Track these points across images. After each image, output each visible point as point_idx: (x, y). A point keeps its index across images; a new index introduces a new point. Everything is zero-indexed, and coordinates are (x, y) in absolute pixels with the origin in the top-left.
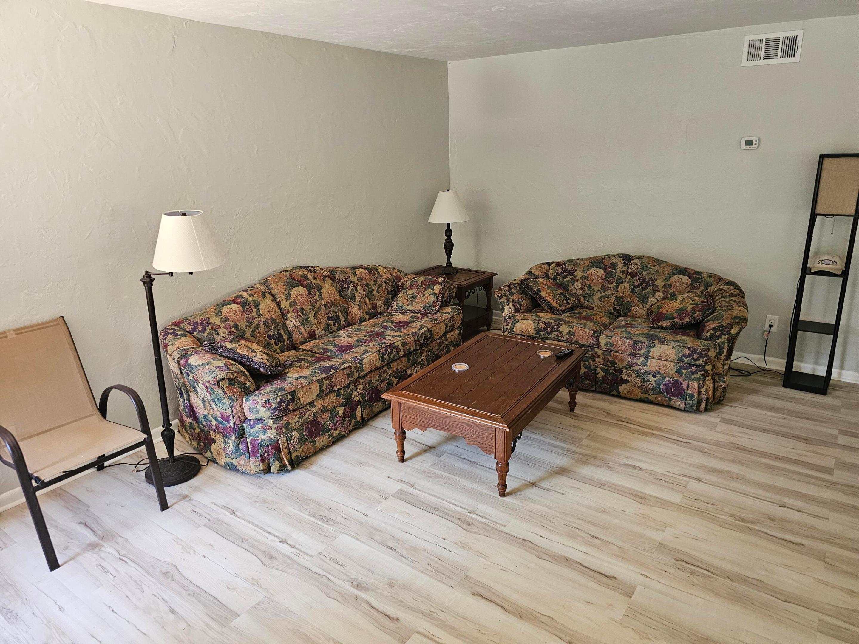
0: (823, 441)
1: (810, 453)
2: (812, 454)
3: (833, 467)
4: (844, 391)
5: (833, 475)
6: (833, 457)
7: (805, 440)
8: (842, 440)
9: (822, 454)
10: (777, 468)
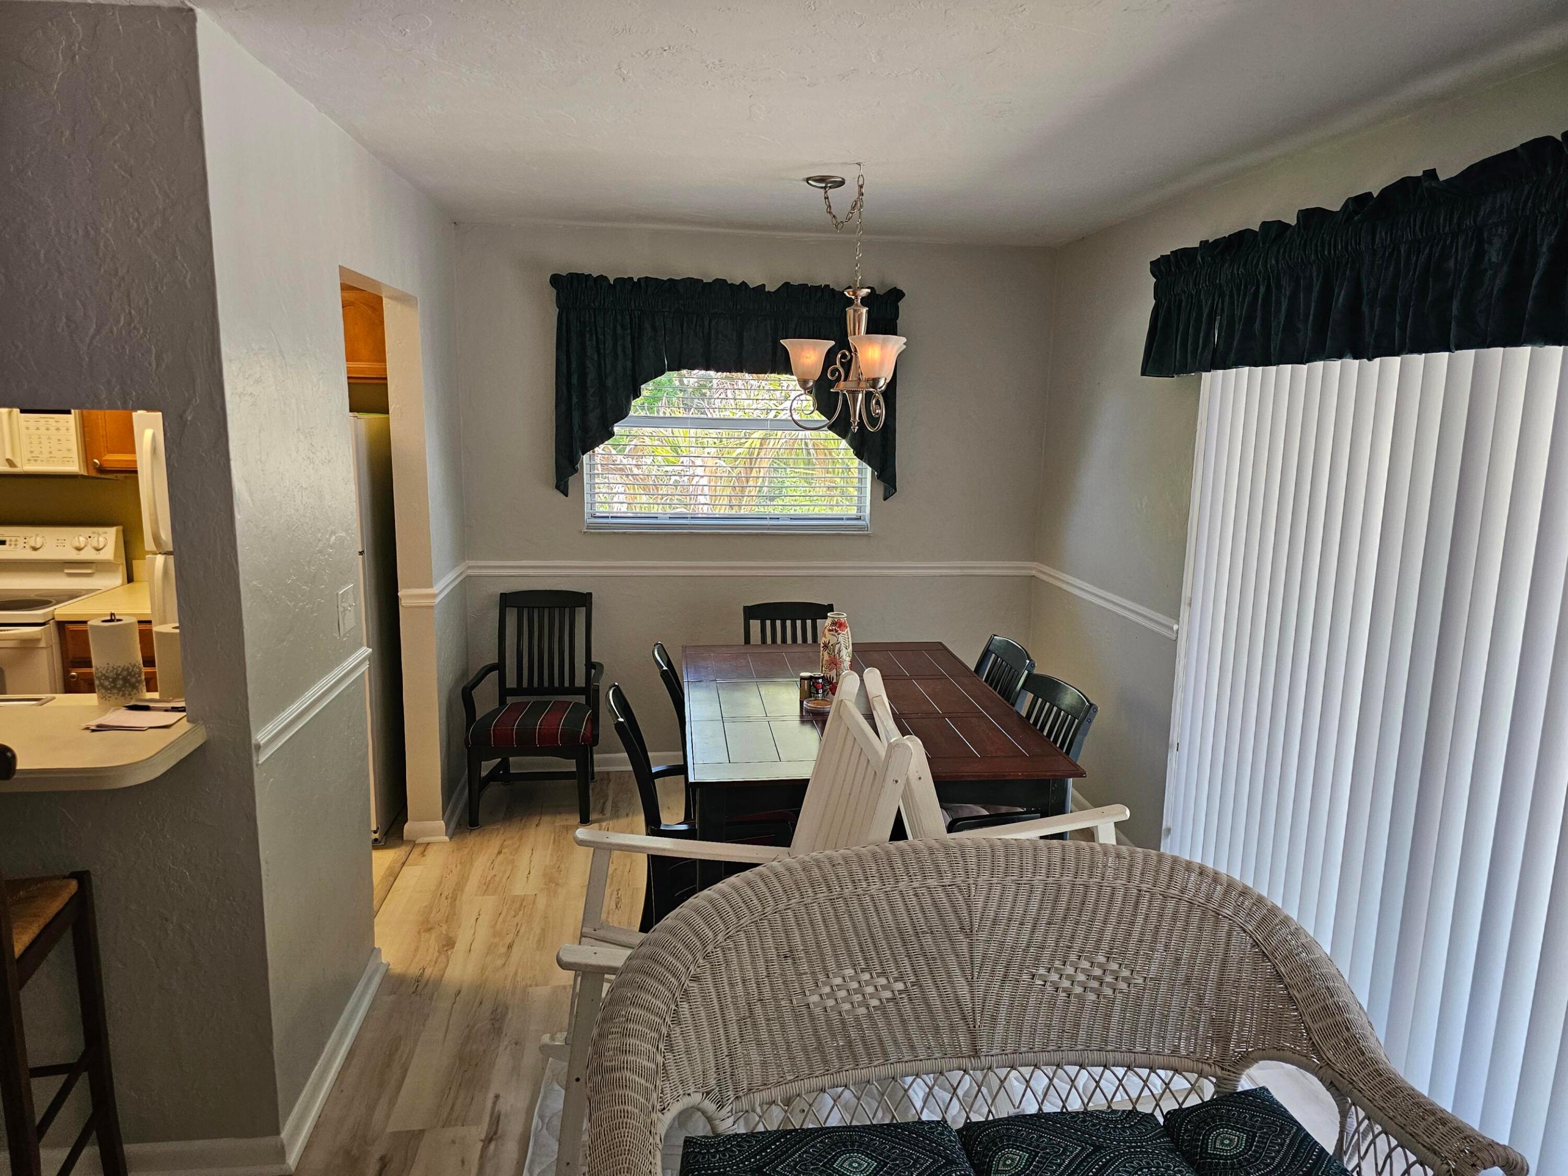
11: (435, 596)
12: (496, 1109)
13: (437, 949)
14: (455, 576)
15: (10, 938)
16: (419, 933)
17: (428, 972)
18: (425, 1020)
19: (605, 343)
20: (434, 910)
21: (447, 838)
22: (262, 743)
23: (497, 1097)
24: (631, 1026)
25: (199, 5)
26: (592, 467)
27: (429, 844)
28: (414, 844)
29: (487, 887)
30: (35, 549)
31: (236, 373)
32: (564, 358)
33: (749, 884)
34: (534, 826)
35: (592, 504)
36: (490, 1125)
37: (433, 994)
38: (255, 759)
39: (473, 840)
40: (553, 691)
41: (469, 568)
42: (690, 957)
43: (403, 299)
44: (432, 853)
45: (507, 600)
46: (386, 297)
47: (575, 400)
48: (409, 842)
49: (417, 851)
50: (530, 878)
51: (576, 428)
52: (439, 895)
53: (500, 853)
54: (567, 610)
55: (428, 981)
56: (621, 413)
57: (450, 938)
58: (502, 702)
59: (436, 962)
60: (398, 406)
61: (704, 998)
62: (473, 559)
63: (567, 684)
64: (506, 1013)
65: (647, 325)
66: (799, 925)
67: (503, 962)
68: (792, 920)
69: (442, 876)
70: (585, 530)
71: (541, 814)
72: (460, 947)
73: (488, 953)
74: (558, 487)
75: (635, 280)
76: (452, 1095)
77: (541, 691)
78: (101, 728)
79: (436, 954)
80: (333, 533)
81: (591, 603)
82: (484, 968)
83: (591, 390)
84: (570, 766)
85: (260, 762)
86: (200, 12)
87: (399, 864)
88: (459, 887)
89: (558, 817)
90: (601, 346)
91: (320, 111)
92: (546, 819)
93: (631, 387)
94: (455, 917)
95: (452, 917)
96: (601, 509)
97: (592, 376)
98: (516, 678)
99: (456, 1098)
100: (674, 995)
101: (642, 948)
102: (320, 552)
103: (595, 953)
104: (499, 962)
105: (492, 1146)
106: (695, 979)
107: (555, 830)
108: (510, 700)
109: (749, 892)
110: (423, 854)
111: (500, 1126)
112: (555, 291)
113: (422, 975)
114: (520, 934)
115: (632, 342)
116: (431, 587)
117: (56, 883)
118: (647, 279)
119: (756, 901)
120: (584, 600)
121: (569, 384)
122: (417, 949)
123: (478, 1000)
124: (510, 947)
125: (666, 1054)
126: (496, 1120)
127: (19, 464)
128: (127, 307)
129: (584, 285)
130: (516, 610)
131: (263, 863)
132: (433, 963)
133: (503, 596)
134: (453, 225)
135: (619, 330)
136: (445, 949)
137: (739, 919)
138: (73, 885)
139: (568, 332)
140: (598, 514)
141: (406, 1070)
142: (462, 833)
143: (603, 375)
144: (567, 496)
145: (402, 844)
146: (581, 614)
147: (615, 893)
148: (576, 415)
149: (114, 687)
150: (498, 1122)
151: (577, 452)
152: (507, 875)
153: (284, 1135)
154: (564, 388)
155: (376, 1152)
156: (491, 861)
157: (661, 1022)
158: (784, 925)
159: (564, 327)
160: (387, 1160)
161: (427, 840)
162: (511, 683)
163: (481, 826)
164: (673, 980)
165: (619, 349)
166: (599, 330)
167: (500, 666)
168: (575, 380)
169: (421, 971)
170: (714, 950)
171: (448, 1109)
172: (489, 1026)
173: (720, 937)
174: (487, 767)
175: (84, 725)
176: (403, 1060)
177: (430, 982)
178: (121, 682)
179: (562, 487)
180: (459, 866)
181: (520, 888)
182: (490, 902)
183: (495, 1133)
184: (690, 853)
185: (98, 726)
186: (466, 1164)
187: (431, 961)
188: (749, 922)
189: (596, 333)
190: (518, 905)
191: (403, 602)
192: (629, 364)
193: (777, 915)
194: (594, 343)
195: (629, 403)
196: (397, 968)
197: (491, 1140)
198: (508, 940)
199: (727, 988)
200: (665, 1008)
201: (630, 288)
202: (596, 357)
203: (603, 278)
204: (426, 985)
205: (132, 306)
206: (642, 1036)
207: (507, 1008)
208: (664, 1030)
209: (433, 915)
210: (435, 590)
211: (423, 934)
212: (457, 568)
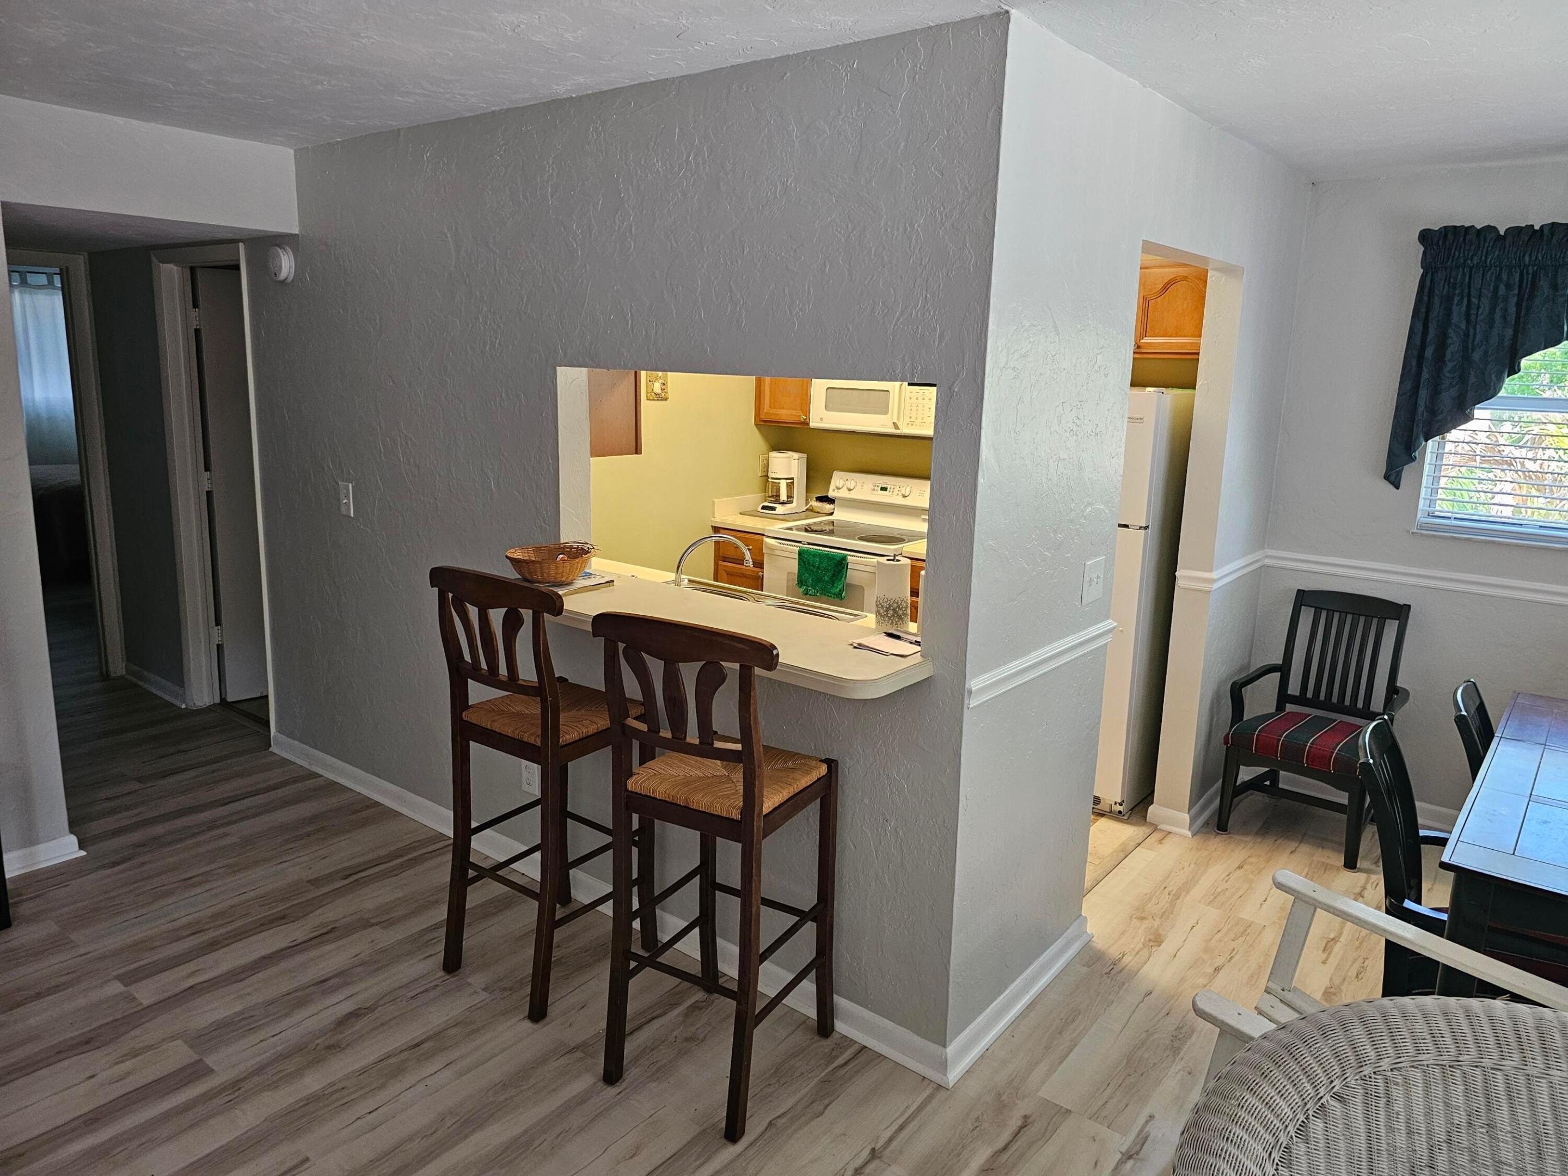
0: (117, 1020)
1: (128, 1063)
2: (134, 1060)
3: (197, 1057)
4: (31, 899)
5: (212, 1071)
6: (173, 1038)
7: (87, 1043)
8: (146, 993)
9: (150, 1048)
10: (116, 1142)
11: (1213, 581)
12: (1147, 1129)
13: (1143, 940)
14: (1246, 563)
15: (762, 796)
16: (1131, 917)
17: (1126, 960)
18: (1108, 1006)
19: (1478, 308)
20: (1153, 901)
21: (1189, 834)
22: (973, 689)
23: (1152, 1117)
24: (1242, 1113)
25: (1013, 7)
26: (1439, 456)
27: (1170, 833)
28: (1155, 829)
29: (1214, 898)
30: (904, 496)
31: (1000, 349)
32: (1420, 326)
33: (1445, 1014)
34: (1289, 850)
35: (1432, 502)
36: (1134, 1143)
37: (1123, 984)
38: (966, 702)
39: (1217, 843)
40: (1340, 708)
41: (1266, 557)
42: (1338, 1070)
43: (1229, 270)
44: (1169, 842)
45: (1303, 598)
46: (1212, 269)
47: (1425, 375)
48: (1152, 824)
49: (1156, 836)
50: (1264, 907)
51: (1421, 409)
52: (1163, 888)
53: (1240, 867)
54: (1375, 621)
55: (1123, 969)
56: (1487, 392)
57: (1160, 935)
58: (1280, 707)
59: (1137, 953)
60: (1206, 382)
61: (1348, 1127)
62: (1272, 549)
63: (1360, 704)
64: (1191, 1036)
65: (1544, 284)
66: (1510, 1098)
67: (1205, 983)
68: (1501, 1087)
69: (1172, 871)
70: (1415, 530)
71: (1301, 842)
72: (1168, 946)
73: (1191, 967)
74: (1387, 477)
75: (1537, 228)
76: (1109, 1091)
77: (1327, 705)
78: (860, 646)
79: (1140, 945)
80: (1089, 504)
81: (1407, 617)
82: (1183, 980)
83: (1450, 365)
84: (1342, 798)
85: (971, 706)
86: (1014, 13)
87: (1134, 844)
88: (1186, 887)
89: (1320, 850)
90: (1473, 312)
91: (1145, 86)
92: (1305, 848)
93: (1507, 361)
94: (1172, 916)
95: (1167, 914)
96: (1443, 507)
97: (1454, 345)
98: (1299, 687)
99: (1111, 1097)
100: (1306, 1104)
101: (1282, 1031)
102: (1071, 521)
103: (1239, 1014)
104: (1201, 981)
105: (1130, 1164)
106: (1339, 1097)
107: (1311, 864)
108: (1290, 708)
109: (1443, 1024)
110: (1160, 841)
111: (1145, 1147)
112: (1422, 249)
113: (1120, 960)
114: (1233, 961)
115: (1519, 305)
116: (1211, 571)
117: (813, 763)
118: (1553, 224)
119: (1449, 1040)
120: (1400, 612)
121: (1421, 358)
122: (1123, 933)
123: (1165, 1011)
124: (1217, 970)
125: (1280, 1168)
126: (1142, 1139)
127: (900, 427)
128: (924, 292)
129: (1461, 239)
130: (1313, 609)
131: (962, 798)
132: (1134, 953)
133: (1301, 593)
134: (1311, 186)
135: (1502, 290)
136: (1150, 944)
137: (1418, 1051)
138: (823, 769)
139: (1430, 296)
140: (1437, 513)
141: (1075, 1046)
142: (1208, 833)
143: (1470, 347)
144: (1397, 487)
145: (1144, 825)
146: (1391, 628)
147: (1361, 960)
148: (1423, 394)
149: (887, 615)
150: (1143, 1144)
151: (1418, 438)
152: (1240, 893)
153: (951, 1050)
154: (1414, 363)
155: (1023, 1108)
156: (1227, 873)
157: (1282, 1127)
158: (1486, 1089)
159: (1426, 290)
160: (1029, 1121)
161: (1169, 828)
162: (1294, 688)
163: (1229, 833)
164: (1308, 1086)
165: (1498, 313)
166: (1473, 292)
167: (1284, 669)
168: (1429, 353)
169: (1121, 956)
170: (1373, 1076)
171: (1100, 1103)
172: (1167, 1042)
173: (1385, 1064)
174: (1246, 774)
175: (850, 642)
176: (1074, 1035)
177: (1127, 968)
178: (891, 612)
179: (1392, 478)
180: (1192, 866)
181: (1248, 912)
182: (1213, 914)
183: (1137, 1153)
184: (1421, 947)
185: (859, 644)
186: (1098, 1167)
187: (1133, 949)
188: (1432, 1062)
189: (1469, 295)
190: (1242, 929)
191: (1180, 583)
192: (1509, 332)
193: (1478, 1071)
194: (1464, 308)
195: (1500, 381)
196: (1099, 943)
197: (1130, 1157)
198: (1218, 962)
199: (1383, 1131)
200: (1290, 1113)
201: (1526, 238)
202: (1463, 325)
203: (1491, 229)
204: (1121, 971)
205: (929, 291)
206: (1253, 1133)
207: (1193, 1031)
208: (1283, 1139)
209: (1149, 905)
210: (1214, 575)
211: (1134, 920)
212: (1250, 556)
